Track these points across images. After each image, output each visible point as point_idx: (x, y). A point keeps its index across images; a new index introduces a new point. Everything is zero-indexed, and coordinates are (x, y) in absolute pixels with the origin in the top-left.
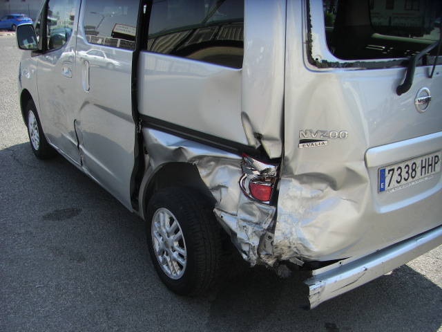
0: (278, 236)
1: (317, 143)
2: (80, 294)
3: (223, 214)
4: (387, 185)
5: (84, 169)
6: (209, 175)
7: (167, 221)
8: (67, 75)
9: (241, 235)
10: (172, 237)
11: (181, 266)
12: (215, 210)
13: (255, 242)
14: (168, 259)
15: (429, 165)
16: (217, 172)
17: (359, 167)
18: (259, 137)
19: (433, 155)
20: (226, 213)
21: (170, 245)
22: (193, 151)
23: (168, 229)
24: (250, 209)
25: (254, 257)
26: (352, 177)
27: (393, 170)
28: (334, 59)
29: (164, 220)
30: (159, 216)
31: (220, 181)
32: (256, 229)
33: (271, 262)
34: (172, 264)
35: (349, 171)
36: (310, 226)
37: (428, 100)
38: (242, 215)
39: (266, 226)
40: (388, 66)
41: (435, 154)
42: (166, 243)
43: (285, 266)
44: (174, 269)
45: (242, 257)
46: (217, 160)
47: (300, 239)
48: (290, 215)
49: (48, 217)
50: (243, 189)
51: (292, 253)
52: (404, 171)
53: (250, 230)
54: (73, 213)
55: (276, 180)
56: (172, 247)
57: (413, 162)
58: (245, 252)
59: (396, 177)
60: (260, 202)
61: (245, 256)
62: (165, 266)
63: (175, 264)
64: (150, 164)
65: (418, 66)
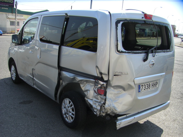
0: (106, 106)
1: (119, 76)
2: (36, 128)
3: (88, 99)
4: (141, 90)
5: (35, 86)
6: (84, 86)
7: (68, 102)
8: (31, 53)
9: (94, 106)
10: (69, 108)
11: (72, 118)
12: (85, 98)
13: (99, 108)
14: (68, 116)
15: (154, 85)
16: (86, 86)
17: (132, 84)
18: (101, 73)
19: (156, 82)
20: (89, 99)
21: (69, 111)
22: (79, 78)
23: (68, 105)
24: (97, 97)
25: (98, 113)
26: (130, 87)
27: (143, 85)
28: (124, 51)
29: (67, 103)
30: (65, 101)
31: (87, 89)
32: (99, 104)
33: (104, 114)
34: (69, 118)
35: (129, 85)
36: (117, 103)
37: (153, 64)
38: (95, 99)
39: (102, 103)
40: (141, 53)
41: (156, 81)
42: (67, 110)
43: (108, 116)
44: (70, 119)
45: (94, 113)
46: (87, 81)
47: (114, 107)
48: (110, 99)
49: (21, 103)
50: (95, 91)
51: (111, 111)
52: (146, 86)
53: (97, 104)
54: (30, 102)
55: (106, 88)
56: (70, 111)
57: (149, 83)
58: (95, 112)
59: (144, 88)
60: (101, 95)
61: (95, 113)
62: (66, 119)
63: (70, 117)
64: (62, 83)
65: (150, 53)
